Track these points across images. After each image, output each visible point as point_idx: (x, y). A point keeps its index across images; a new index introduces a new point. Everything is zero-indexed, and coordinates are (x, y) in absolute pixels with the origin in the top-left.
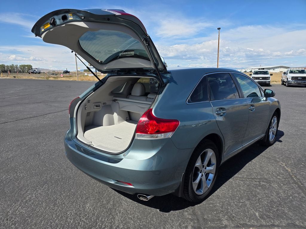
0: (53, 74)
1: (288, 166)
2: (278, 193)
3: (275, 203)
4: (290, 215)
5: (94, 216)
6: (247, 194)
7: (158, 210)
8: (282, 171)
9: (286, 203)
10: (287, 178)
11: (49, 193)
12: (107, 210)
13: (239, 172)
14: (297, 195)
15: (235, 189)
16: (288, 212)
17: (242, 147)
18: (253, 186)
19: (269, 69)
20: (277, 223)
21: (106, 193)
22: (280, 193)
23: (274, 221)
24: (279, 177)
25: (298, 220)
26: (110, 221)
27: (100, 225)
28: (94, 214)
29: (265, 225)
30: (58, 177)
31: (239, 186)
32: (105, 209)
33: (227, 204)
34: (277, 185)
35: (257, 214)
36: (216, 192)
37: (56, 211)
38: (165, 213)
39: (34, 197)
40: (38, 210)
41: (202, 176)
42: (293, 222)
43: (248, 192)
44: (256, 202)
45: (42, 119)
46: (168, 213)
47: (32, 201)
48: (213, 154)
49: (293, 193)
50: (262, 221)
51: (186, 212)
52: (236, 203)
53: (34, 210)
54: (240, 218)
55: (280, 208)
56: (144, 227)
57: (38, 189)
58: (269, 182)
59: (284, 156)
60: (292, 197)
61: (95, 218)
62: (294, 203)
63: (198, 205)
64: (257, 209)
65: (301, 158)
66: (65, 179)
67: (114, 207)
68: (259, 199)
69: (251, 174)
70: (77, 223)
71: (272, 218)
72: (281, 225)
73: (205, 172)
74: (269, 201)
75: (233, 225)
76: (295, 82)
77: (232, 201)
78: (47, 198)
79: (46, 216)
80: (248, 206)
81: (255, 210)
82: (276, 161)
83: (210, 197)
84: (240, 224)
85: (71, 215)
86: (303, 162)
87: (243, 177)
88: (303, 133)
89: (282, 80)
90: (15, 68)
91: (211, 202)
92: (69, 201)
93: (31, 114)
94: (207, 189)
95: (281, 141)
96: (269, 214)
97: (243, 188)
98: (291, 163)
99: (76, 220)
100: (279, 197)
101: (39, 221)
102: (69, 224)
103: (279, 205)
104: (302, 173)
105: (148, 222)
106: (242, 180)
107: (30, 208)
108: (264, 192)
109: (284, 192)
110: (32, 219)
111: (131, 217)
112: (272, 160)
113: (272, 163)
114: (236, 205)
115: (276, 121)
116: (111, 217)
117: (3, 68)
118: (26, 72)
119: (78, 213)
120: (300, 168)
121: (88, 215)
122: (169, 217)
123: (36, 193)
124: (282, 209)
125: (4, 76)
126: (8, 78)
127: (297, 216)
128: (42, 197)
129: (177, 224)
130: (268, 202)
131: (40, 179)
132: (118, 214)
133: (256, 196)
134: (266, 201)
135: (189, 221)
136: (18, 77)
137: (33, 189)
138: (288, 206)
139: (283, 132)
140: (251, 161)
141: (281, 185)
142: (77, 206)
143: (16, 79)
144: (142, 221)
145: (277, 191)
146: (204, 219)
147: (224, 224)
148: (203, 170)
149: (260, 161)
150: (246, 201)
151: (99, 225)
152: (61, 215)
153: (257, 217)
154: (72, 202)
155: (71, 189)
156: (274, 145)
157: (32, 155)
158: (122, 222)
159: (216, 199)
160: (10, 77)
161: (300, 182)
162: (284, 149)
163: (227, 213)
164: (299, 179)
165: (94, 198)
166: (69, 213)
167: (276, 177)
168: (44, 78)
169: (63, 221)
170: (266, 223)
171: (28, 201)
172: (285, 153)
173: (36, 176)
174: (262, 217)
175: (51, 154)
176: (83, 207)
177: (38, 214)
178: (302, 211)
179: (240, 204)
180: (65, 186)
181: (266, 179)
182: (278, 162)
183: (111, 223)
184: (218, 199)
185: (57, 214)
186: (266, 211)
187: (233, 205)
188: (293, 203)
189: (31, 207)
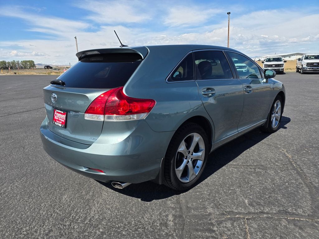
0: (56, 69)
1: (289, 153)
2: (273, 180)
3: (268, 190)
4: (283, 202)
5: (70, 207)
6: (239, 181)
7: (140, 200)
8: (281, 158)
9: (281, 189)
10: (286, 164)
11: (26, 185)
12: (85, 201)
13: (235, 159)
14: (294, 182)
15: (227, 176)
16: (281, 198)
17: (238, 132)
18: (247, 173)
19: (285, 56)
20: (267, 210)
21: (87, 184)
22: (275, 180)
23: (264, 208)
24: (277, 164)
25: (292, 206)
26: (86, 212)
27: (75, 216)
28: (69, 206)
29: (253, 213)
30: (39, 169)
31: (232, 173)
32: (83, 200)
33: (215, 191)
34: (273, 172)
35: (246, 201)
36: (206, 180)
37: (29, 203)
38: (147, 202)
39: (9, 190)
40: (11, 203)
41: (187, 163)
42: (284, 209)
43: (241, 179)
44: (247, 189)
45: (35, 113)
46: (150, 202)
47: (7, 194)
48: (200, 138)
49: (290, 180)
50: (251, 208)
51: (169, 201)
52: (225, 191)
53: (7, 202)
54: (227, 206)
55: (273, 195)
56: (120, 217)
57: (15, 182)
58: (265, 168)
59: (286, 143)
60: (288, 184)
61: (70, 209)
62: (290, 189)
63: (184, 194)
64: (248, 196)
65: (305, 144)
66: (46, 171)
67: (93, 198)
68: (252, 186)
69: (248, 161)
70: (49, 215)
71: (262, 205)
72: (271, 212)
73: (192, 159)
74: (262, 188)
75: (218, 213)
76: (310, 68)
77: (221, 189)
78: (23, 190)
79: (19, 208)
80: (238, 193)
81: (244, 197)
82: (276, 147)
83: (198, 185)
84: (226, 211)
85: (44, 207)
86: (306, 148)
87: (238, 165)
88: (312, 118)
89: (297, 67)
90: (17, 65)
91: (199, 190)
92: (46, 193)
93: (25, 108)
94: (194, 176)
95: (286, 128)
96: (259, 201)
97: (236, 175)
98: (293, 149)
99: (49, 212)
100: (274, 184)
101: (10, 213)
102: (41, 216)
103: (272, 191)
104: (303, 159)
105: (127, 212)
106: (236, 168)
107: (3, 201)
108: (258, 179)
109: (281, 178)
110: (2, 211)
111: (109, 207)
112: (273, 146)
113: (273, 149)
114: (225, 193)
115: (279, 106)
116: (88, 207)
117: (4, 65)
118: (28, 68)
119: (53, 205)
120: (302, 154)
121: (63, 207)
122: (150, 206)
123: (13, 186)
124: (276, 195)
125: (4, 72)
126: (9, 74)
127: (291, 202)
128: (18, 190)
129: (157, 213)
130: (260, 189)
131: (19, 172)
132: (96, 205)
133: (248, 183)
134: (259, 188)
135: (171, 210)
136: (19, 74)
137: (9, 182)
138: (282, 192)
139: (290, 118)
140: (250, 148)
141: (278, 171)
142: (54, 197)
143: (17, 76)
144: (120, 211)
145: (272, 178)
146: (188, 207)
147: (209, 212)
148: (188, 157)
149: (260, 148)
150: (237, 188)
151: (73, 216)
152: (34, 207)
153: (246, 204)
154: (48, 193)
155: (50, 181)
156: (278, 132)
157: (16, 148)
158: (98, 213)
159: (204, 187)
160: (11, 73)
161: (300, 168)
162: (288, 135)
163: (214, 201)
164: (299, 165)
165: (73, 189)
166: (43, 205)
167: (274, 163)
168: (45, 73)
169: (35, 213)
170: (254, 210)
171: (3, 193)
172: (288, 140)
173: (16, 169)
174: (251, 204)
175: (36, 147)
176: (59, 199)
177: (10, 207)
178: (297, 197)
179: (230, 192)
180: (44, 178)
181: (263, 166)
182: (279, 148)
183: (86, 214)
184: (207, 187)
185: (30, 206)
186: (257, 198)
187: (222, 192)
188: (288, 190)
189: (5, 199)
